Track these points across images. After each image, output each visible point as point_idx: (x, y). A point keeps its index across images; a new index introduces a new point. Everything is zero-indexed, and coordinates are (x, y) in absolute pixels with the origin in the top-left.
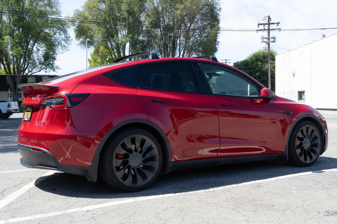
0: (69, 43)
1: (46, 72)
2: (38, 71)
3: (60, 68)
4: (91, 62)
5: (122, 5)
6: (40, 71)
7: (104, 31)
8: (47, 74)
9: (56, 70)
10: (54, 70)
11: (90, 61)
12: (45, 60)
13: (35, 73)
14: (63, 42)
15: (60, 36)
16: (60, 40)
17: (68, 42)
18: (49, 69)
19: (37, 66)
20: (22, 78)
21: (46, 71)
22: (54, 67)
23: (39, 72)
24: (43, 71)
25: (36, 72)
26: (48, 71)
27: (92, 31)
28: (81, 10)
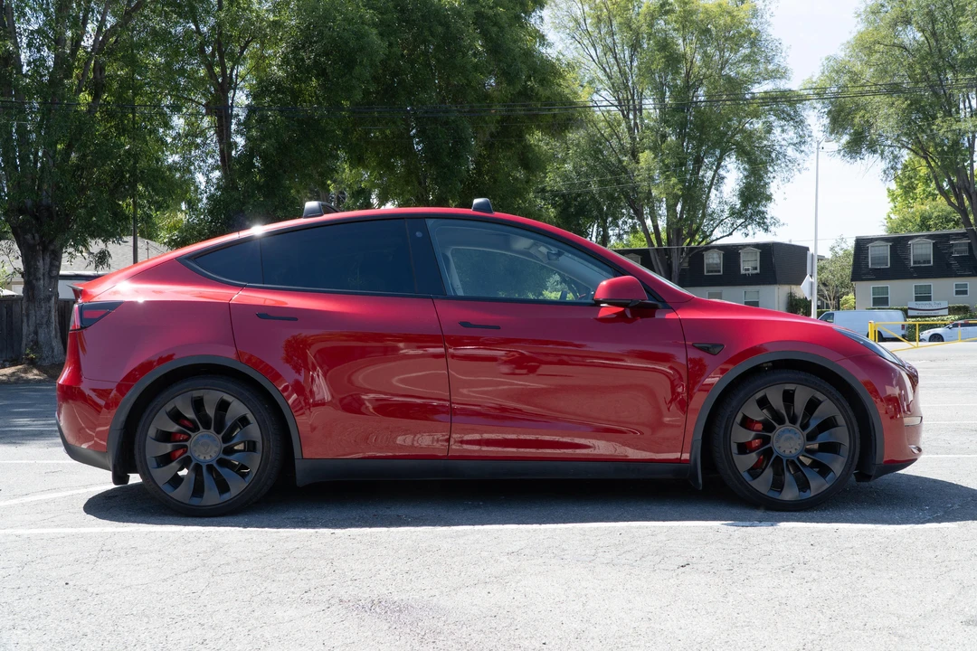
0: (806, 150)
1: (747, 235)
2: (725, 234)
3: (781, 223)
4: (896, 198)
5: (960, 23)
6: (731, 234)
7: (904, 106)
8: (750, 240)
9: (772, 228)
10: (766, 230)
11: (893, 195)
12: (744, 204)
13: (717, 239)
14: (790, 152)
15: (784, 135)
16: (781, 146)
17: (803, 148)
18: (754, 226)
19: (722, 220)
20: (687, 254)
21: (746, 231)
22: (768, 221)
23: (728, 235)
24: (740, 233)
25: (721, 237)
26: (751, 233)
27: (867, 112)
28: (841, 54)
